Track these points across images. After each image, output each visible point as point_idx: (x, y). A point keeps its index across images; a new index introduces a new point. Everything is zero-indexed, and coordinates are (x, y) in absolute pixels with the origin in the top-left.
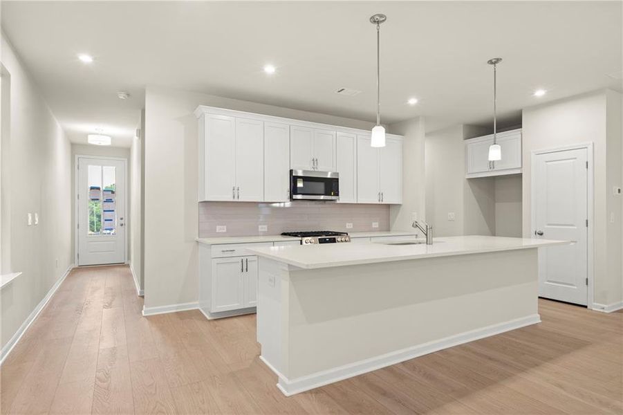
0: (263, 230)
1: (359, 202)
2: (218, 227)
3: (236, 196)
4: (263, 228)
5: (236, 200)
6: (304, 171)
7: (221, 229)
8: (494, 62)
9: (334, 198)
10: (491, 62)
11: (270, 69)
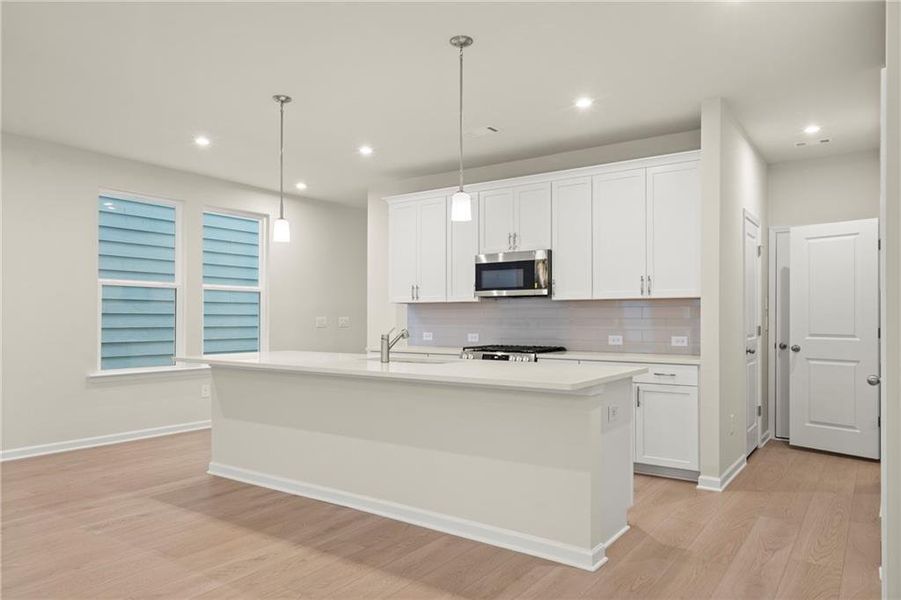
1: (595, 298)
6: (488, 256)
11: (366, 151)
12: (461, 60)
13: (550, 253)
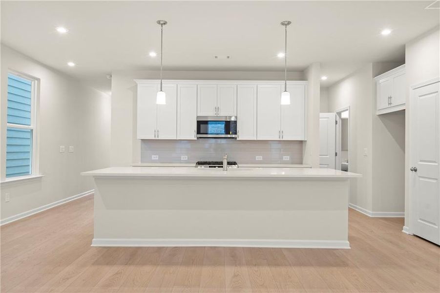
0: (185, 159)
1: (258, 139)
2: (153, 156)
3: (156, 136)
4: (184, 158)
5: (157, 138)
7: (155, 157)
8: (286, 24)
9: (234, 136)
10: (283, 24)
12: (286, 32)
13: (236, 117)
